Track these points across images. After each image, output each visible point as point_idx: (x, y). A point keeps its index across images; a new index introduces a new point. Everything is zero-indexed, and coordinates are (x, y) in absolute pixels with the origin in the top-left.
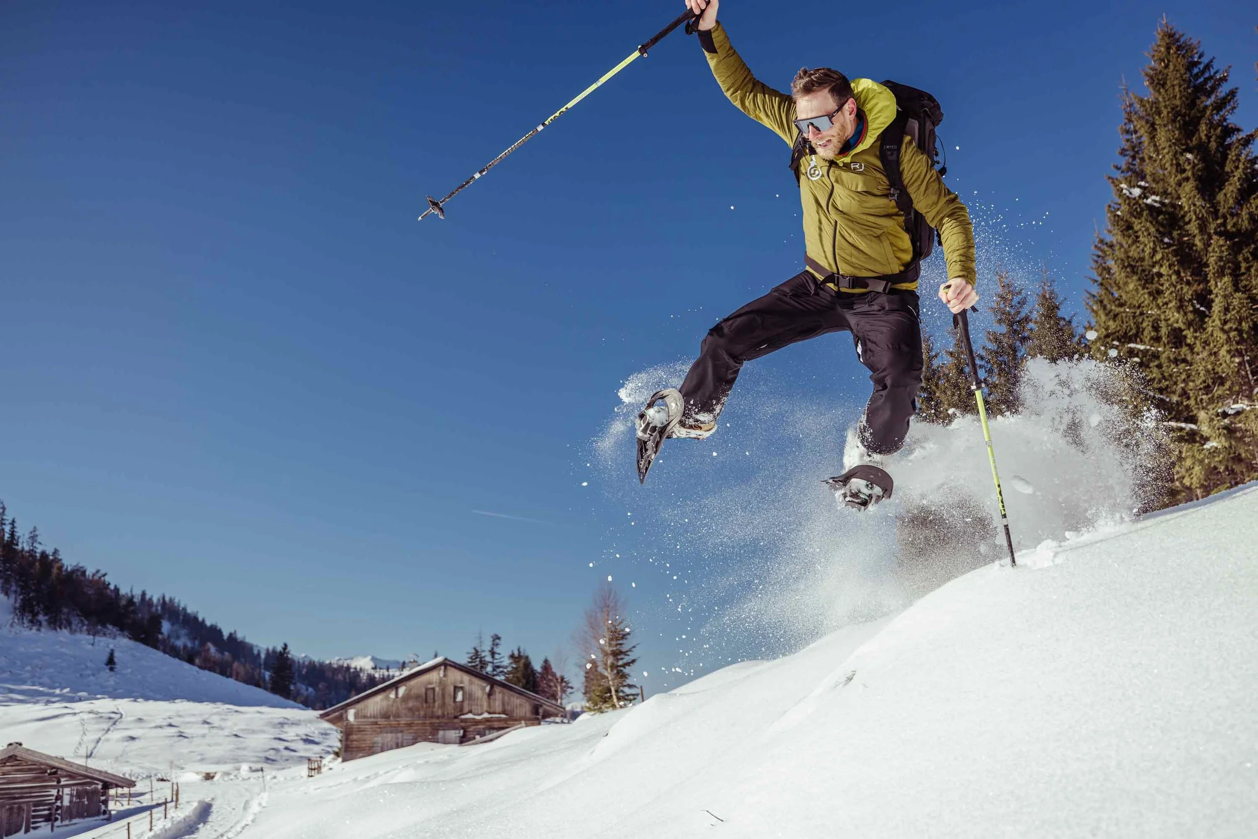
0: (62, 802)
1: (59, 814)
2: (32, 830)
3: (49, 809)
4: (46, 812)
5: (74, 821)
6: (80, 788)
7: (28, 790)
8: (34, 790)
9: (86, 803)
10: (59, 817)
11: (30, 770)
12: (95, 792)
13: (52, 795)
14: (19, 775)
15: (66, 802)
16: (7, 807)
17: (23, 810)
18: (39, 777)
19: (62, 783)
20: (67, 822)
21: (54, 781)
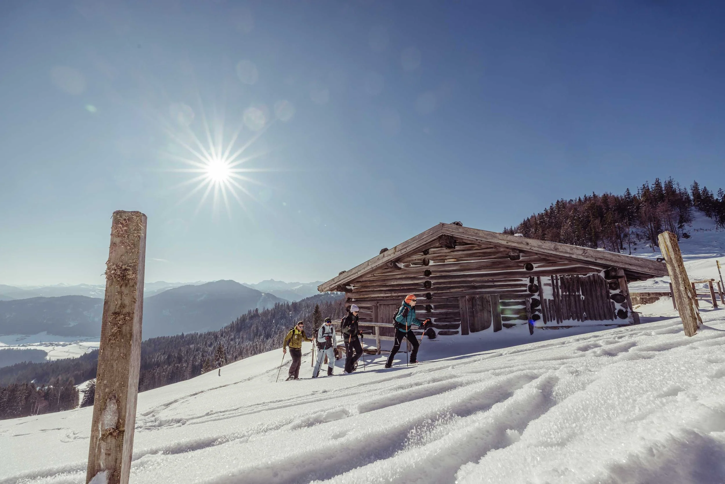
0: (541, 295)
1: (539, 310)
2: (504, 329)
3: (523, 303)
4: (520, 307)
5: (566, 323)
6: (566, 276)
7: (490, 278)
8: (495, 278)
9: (582, 297)
10: (541, 315)
11: (485, 254)
12: (595, 282)
13: (525, 285)
14: (473, 261)
15: (548, 293)
16: (467, 297)
17: (488, 302)
18: (500, 263)
19: (535, 270)
20: (554, 323)
21: (522, 267)
